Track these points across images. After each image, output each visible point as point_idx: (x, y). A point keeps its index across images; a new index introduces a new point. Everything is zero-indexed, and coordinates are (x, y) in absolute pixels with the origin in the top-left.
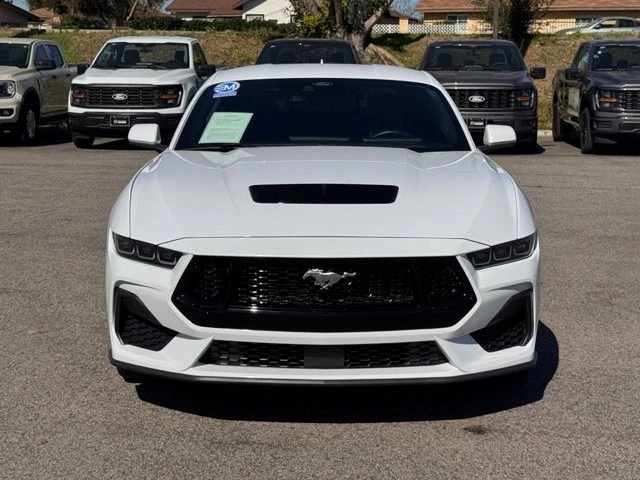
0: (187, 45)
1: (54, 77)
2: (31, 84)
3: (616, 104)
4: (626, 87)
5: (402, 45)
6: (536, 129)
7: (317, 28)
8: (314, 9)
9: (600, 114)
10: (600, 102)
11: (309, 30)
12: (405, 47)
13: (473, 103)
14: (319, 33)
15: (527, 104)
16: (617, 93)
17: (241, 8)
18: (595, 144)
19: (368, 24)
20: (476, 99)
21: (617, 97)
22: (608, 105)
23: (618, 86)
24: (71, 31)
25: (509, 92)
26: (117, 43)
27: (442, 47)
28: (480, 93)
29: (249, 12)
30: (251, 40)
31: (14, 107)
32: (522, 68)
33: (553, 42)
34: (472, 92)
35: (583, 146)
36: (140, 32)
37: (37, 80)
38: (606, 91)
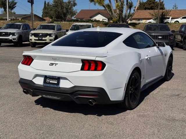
0: (91, 25)
1: (60, 32)
2: (56, 34)
5: (135, 25)
7: (116, 21)
8: (115, 17)
11: (114, 22)
12: (136, 26)
13: (159, 38)
14: (116, 22)
15: (172, 38)
17: (91, 17)
19: (127, 20)
20: (160, 37)
24: (59, 22)
25: (168, 36)
26: (75, 25)
27: (150, 25)
28: (161, 36)
29: (93, 18)
30: (100, 24)
31: (53, 39)
32: (170, 30)
33: (170, 25)
34: (159, 36)
36: (74, 22)
37: (57, 33)
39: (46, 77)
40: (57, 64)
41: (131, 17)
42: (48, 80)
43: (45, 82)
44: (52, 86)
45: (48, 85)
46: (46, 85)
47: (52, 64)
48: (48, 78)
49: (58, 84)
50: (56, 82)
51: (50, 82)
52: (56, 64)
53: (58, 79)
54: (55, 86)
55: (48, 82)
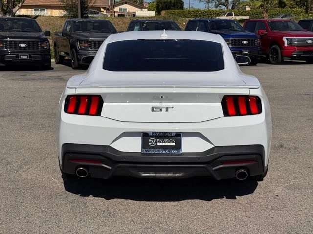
3: (87, 47)
4: (90, 39)
6: (50, 59)
9: (81, 51)
10: (80, 46)
15: (46, 47)
16: (87, 42)
18: (79, 65)
19: (14, 10)
21: (87, 44)
22: (83, 47)
23: (87, 39)
25: (38, 42)
35: (73, 66)
38: (82, 41)
39: (145, 136)
41: (22, 4)
42: (152, 142)
43: (145, 145)
44: (164, 152)
45: (156, 152)
46: (148, 151)
48: (153, 136)
49: (178, 146)
50: (174, 144)
51: (158, 144)
52: (167, 108)
53: (177, 136)
54: (173, 152)
55: (152, 144)
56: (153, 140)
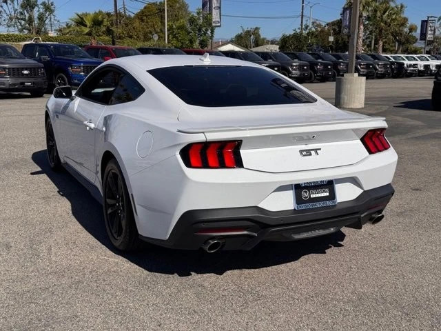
40: (320, 149)
42: (305, 195)
43: (299, 200)
44: (319, 205)
45: (310, 206)
46: (303, 207)
47: (308, 152)
48: (305, 188)
50: (328, 194)
51: (312, 196)
52: (316, 150)
55: (306, 198)
56: (306, 192)
